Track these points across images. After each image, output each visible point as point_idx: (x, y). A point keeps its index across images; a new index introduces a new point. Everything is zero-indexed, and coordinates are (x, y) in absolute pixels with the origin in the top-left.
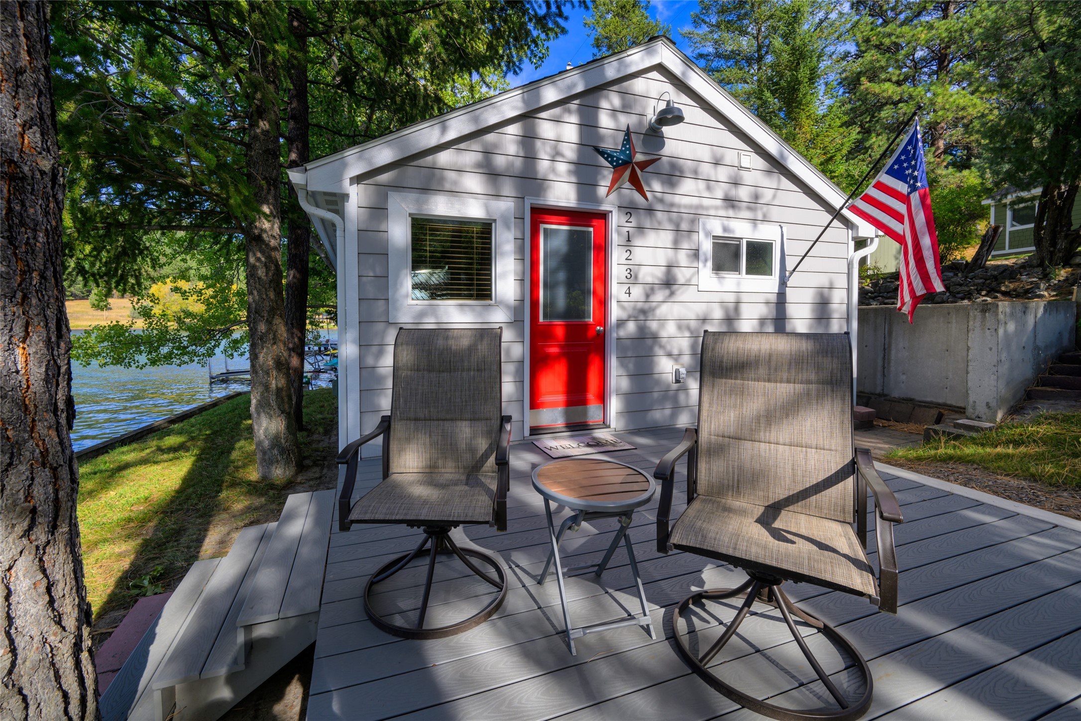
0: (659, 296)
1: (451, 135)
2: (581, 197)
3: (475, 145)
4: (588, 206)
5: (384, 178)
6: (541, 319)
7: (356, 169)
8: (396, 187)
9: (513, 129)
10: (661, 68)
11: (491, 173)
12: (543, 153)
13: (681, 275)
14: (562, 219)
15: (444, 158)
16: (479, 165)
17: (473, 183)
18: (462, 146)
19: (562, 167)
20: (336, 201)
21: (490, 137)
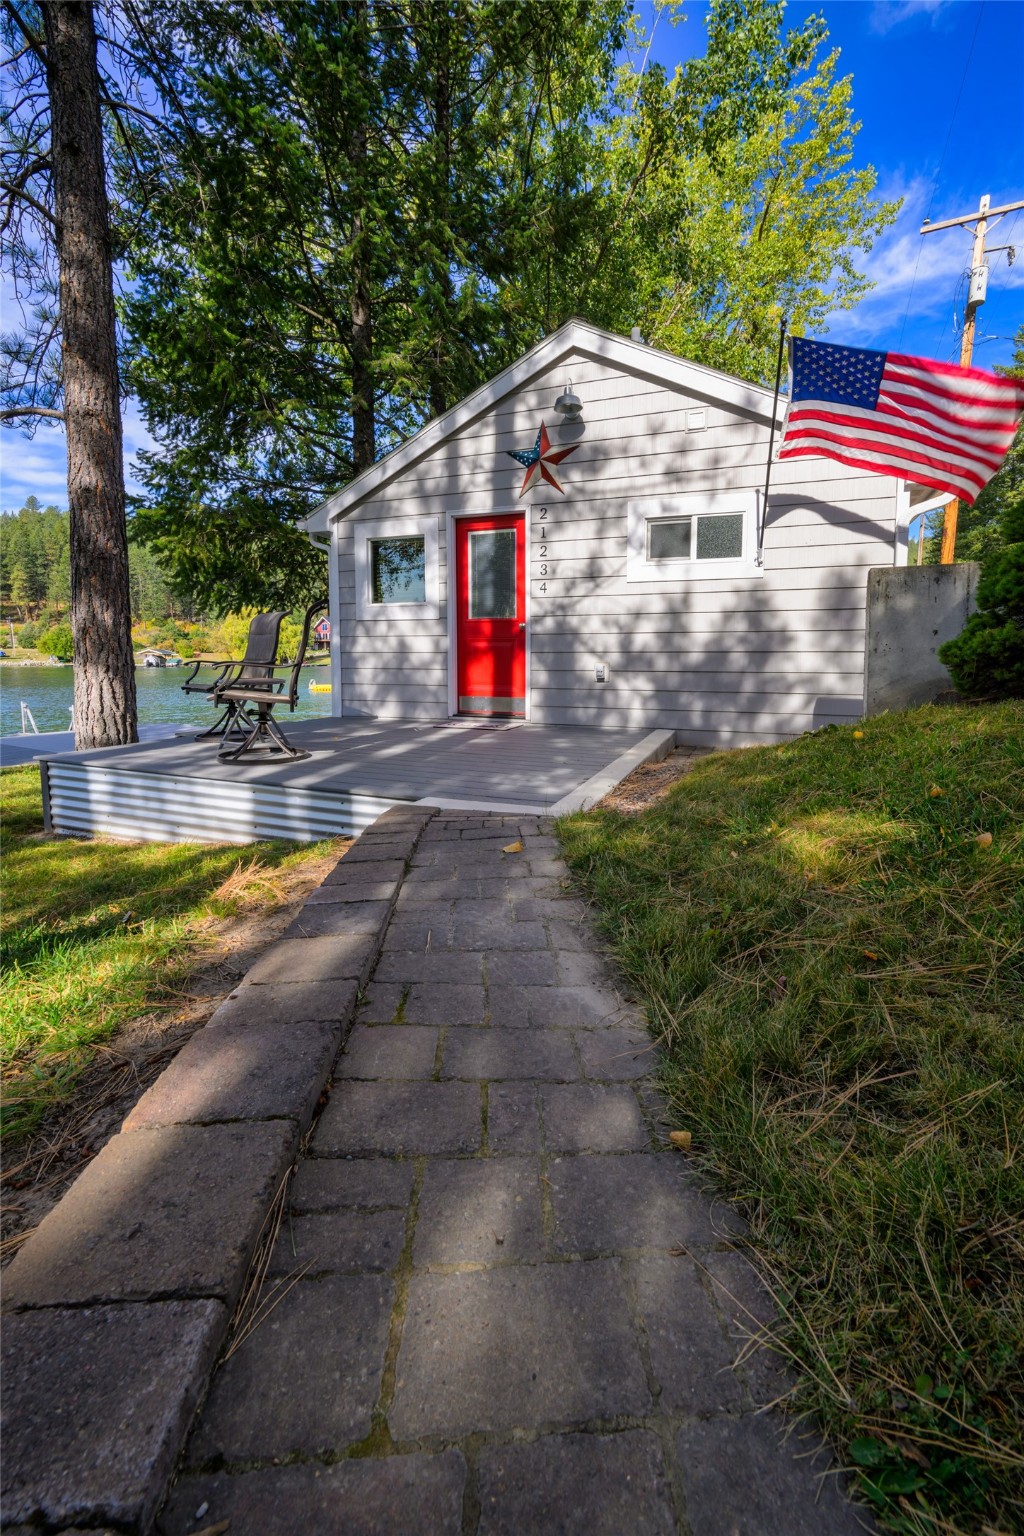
0: (581, 589)
1: (390, 473)
2: (496, 502)
3: (411, 476)
4: (503, 510)
5: (354, 514)
6: (470, 617)
7: (334, 512)
8: (362, 520)
9: (440, 454)
10: (574, 351)
11: (423, 496)
12: (464, 469)
13: (608, 567)
14: (489, 524)
15: (391, 491)
16: (414, 491)
17: (411, 507)
18: (402, 478)
19: (481, 478)
20: (324, 538)
21: (422, 466)
